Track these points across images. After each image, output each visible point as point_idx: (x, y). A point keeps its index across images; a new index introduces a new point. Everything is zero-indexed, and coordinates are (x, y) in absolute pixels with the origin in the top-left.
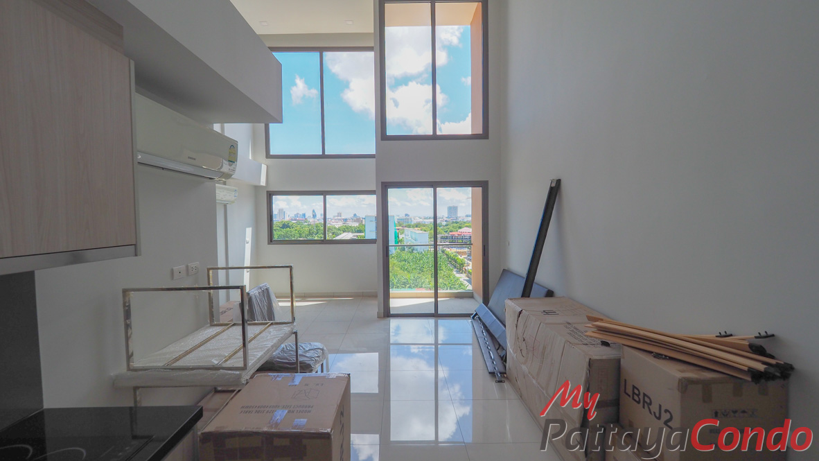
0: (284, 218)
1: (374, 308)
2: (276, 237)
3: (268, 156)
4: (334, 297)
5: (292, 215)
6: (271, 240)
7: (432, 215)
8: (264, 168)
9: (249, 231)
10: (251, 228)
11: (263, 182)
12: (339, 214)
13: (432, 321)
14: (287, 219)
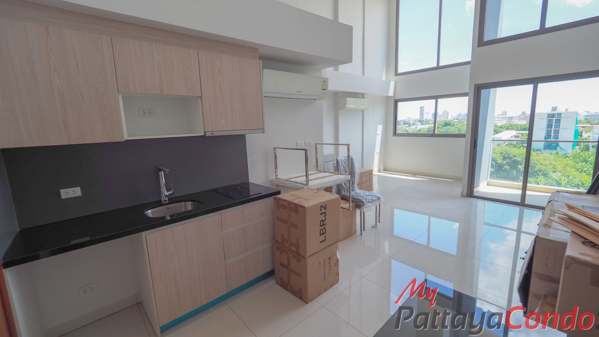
0: (448, 118)
1: (460, 189)
2: (398, 132)
3: (397, 74)
4: (438, 177)
5: (455, 115)
6: (395, 134)
7: (528, 112)
8: (392, 84)
9: (380, 128)
10: (382, 126)
11: (391, 93)
12: (505, 113)
13: (517, 209)
14: (450, 118)
